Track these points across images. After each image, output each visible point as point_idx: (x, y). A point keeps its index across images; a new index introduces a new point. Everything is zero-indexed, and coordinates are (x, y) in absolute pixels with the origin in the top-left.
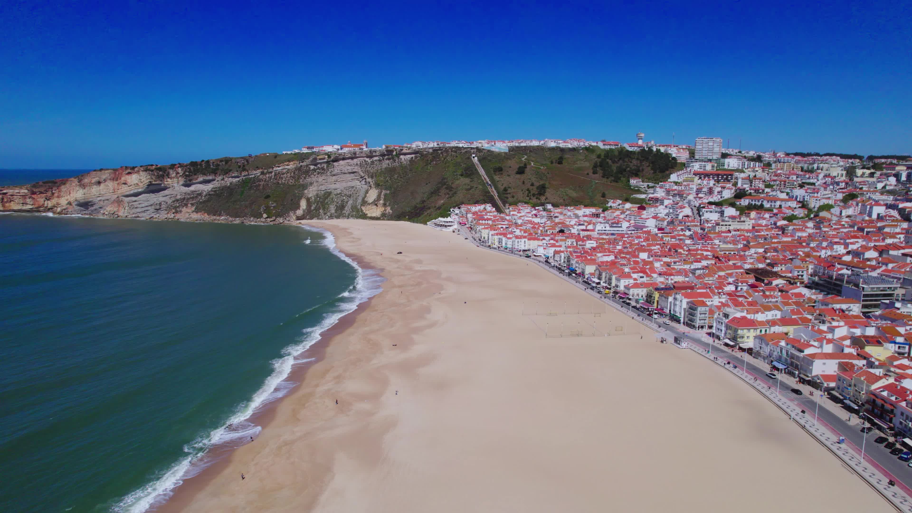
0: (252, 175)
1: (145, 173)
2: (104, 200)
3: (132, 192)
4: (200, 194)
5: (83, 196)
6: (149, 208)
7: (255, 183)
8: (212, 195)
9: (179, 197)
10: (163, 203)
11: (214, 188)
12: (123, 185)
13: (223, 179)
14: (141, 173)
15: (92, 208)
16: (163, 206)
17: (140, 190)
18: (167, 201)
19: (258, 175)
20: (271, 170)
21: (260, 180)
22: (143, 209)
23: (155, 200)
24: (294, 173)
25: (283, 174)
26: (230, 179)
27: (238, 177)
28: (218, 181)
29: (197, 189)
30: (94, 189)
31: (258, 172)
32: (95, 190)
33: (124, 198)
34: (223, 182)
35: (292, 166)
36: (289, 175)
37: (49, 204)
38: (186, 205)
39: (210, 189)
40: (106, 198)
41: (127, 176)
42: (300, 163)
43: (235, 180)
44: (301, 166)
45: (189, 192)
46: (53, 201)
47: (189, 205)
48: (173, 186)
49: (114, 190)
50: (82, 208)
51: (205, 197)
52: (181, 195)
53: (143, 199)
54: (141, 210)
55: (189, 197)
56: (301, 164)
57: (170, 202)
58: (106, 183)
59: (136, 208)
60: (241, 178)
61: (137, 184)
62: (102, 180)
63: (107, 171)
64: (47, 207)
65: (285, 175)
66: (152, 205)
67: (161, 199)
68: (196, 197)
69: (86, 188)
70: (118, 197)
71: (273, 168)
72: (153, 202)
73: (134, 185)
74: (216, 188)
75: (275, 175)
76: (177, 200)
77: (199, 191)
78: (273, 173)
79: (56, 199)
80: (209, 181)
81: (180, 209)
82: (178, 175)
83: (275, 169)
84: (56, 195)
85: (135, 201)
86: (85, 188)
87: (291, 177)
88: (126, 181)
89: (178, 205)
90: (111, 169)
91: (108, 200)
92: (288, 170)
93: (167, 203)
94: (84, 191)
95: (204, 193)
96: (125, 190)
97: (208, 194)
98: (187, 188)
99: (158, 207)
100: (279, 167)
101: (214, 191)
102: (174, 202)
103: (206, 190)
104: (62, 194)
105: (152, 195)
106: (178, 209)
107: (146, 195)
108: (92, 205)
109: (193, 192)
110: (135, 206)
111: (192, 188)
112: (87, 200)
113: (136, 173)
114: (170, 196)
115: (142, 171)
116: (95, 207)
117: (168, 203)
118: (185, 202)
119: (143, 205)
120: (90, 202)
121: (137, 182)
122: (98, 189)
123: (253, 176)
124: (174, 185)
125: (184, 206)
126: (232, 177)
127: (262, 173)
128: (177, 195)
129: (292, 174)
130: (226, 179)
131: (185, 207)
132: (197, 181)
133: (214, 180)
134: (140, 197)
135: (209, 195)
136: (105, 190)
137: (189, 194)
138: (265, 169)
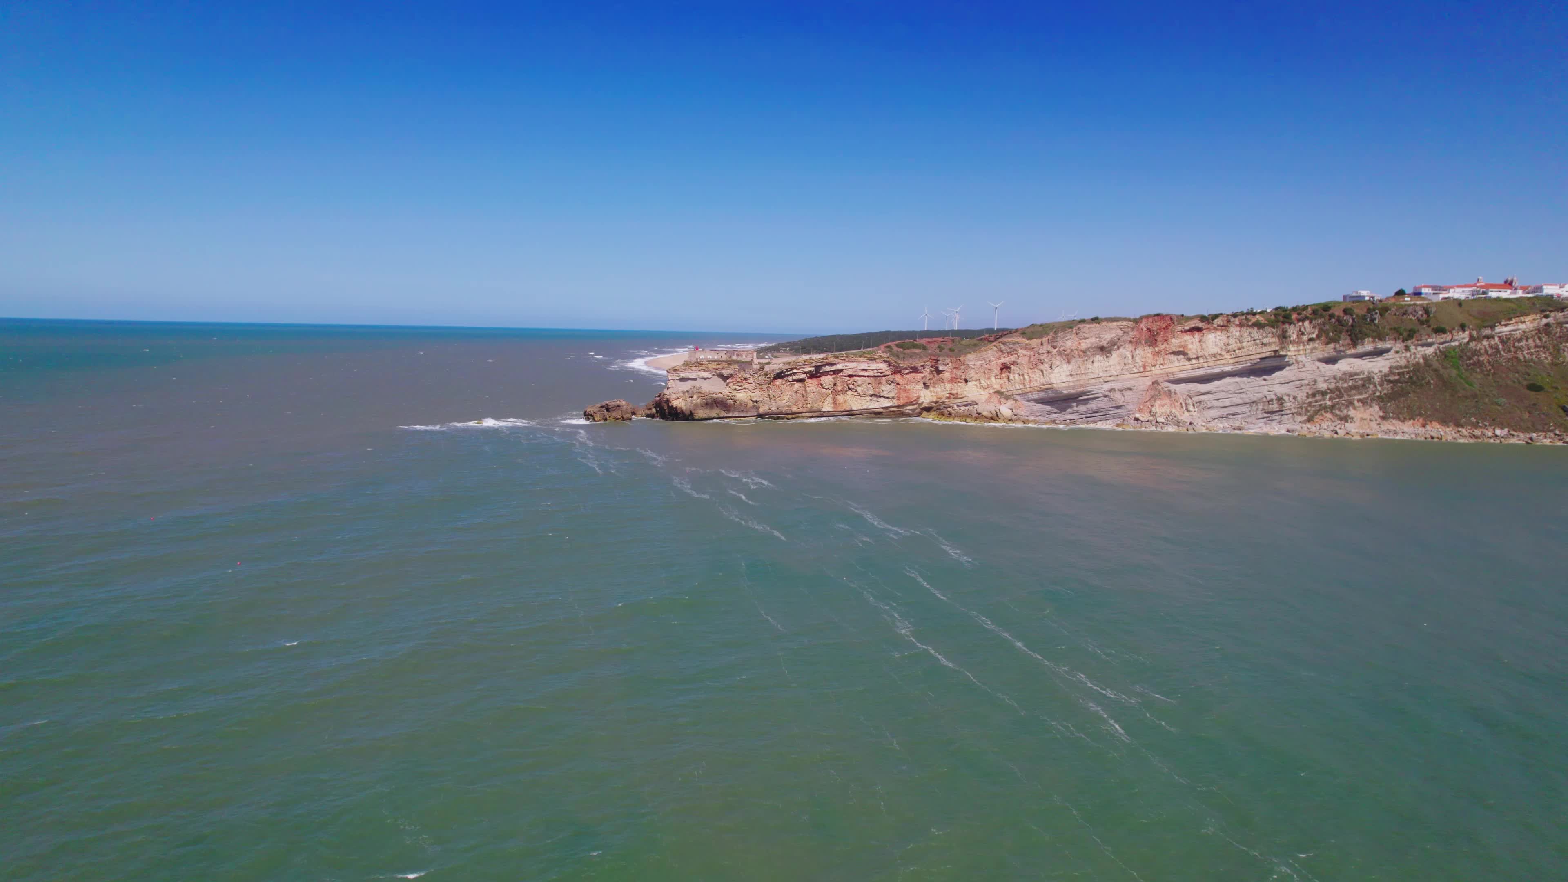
0: (1455, 341)
1: (1246, 331)
2: (1121, 390)
3: (1200, 372)
4: (1369, 380)
5: (1071, 379)
6: (1245, 409)
7: (1470, 359)
8: (1397, 381)
9: (1323, 386)
10: (1286, 398)
11: (1397, 368)
12: (1172, 357)
13: (1407, 349)
14: (1232, 329)
15: (1083, 408)
16: (1288, 405)
17: (1228, 369)
18: (1293, 394)
19: (1466, 341)
20: (1487, 332)
21: (1475, 353)
22: (1225, 411)
23: (1265, 391)
24: (1540, 339)
25: (1520, 340)
26: (1419, 348)
27: (1430, 345)
28: (1397, 352)
29: (1356, 369)
30: (1096, 364)
31: (1464, 337)
32: (1099, 365)
33: (1173, 387)
34: (1408, 354)
35: (1528, 324)
36: (1530, 342)
37: (927, 397)
38: (1351, 403)
39: (1386, 370)
40: (1126, 385)
41: (1188, 337)
42: (1541, 319)
43: (1430, 351)
44: (1547, 325)
45: (1339, 375)
46: (938, 389)
47: (1356, 403)
48: (1298, 362)
49: (1144, 367)
50: (1049, 408)
51: (1381, 385)
52: (1325, 381)
53: (1230, 388)
54: (1220, 414)
55: (1345, 385)
56: (1545, 321)
57: (1301, 395)
58: (1121, 349)
59: (1209, 408)
60: (1436, 346)
61: (1220, 354)
62: (1104, 343)
63: (1115, 324)
64: (923, 403)
65: (1523, 343)
66: (1253, 402)
67: (1280, 390)
68: (1363, 385)
69: (1073, 362)
70: (1155, 383)
71: (1493, 327)
72: (1260, 395)
73: (1214, 355)
74: (1401, 367)
75: (1502, 342)
76: (1323, 393)
77: (1362, 373)
78: (1497, 339)
79: (948, 386)
80: (1379, 353)
81: (1345, 412)
82: (1305, 338)
83: (1498, 329)
84: (947, 375)
85: (1207, 393)
86: (1069, 362)
87: (1536, 346)
88: (1185, 347)
89: (1329, 403)
90: (1129, 320)
91: (1130, 389)
92: (1524, 332)
93: (1295, 398)
94: (1070, 367)
95: (1377, 380)
96: (1178, 367)
97: (1385, 379)
98: (1330, 366)
99: (1275, 407)
100: (1506, 325)
101: (1399, 374)
102: (1314, 395)
103: (1376, 371)
104: (971, 374)
105: (1259, 381)
106: (1338, 412)
107: (1237, 379)
108: (1085, 402)
109: (1352, 375)
110: (1209, 406)
111: (1344, 366)
112: (1080, 390)
113: (1215, 329)
114: (1298, 383)
115: (1237, 325)
116: (1093, 405)
117: (1299, 398)
118: (1346, 397)
119: (1227, 402)
120: (1083, 394)
121: (1215, 350)
122: (1107, 364)
123: (1457, 343)
124: (1300, 358)
125: (1347, 406)
126: (1423, 346)
127: (1472, 338)
128: (1315, 381)
129: (1538, 341)
130: (1412, 348)
131: (1351, 408)
132: (1353, 351)
133: (1388, 351)
134: (1216, 383)
135: (1390, 381)
136: (1118, 368)
137: (1341, 379)
138: (1473, 330)
